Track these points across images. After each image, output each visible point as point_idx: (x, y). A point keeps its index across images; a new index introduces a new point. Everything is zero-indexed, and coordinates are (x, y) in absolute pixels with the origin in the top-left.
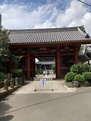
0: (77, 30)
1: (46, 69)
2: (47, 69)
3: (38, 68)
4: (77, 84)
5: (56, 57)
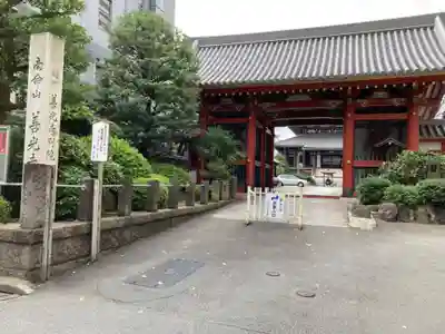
0: (432, 28)
1: (319, 165)
2: (323, 166)
3: (291, 161)
4: (388, 212)
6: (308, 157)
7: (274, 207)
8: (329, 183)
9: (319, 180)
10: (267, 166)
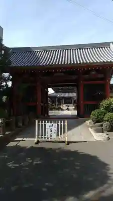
0: (109, 47)
1: (63, 103)
2: (65, 103)
3: (53, 102)
5: (77, 86)
6: (60, 100)
7: (51, 131)
8: (68, 109)
9: (65, 108)
10: (46, 104)
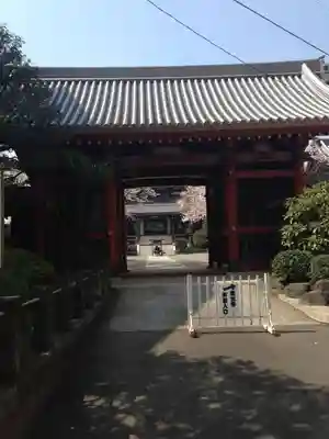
0: (300, 77)
2: (146, 233)
